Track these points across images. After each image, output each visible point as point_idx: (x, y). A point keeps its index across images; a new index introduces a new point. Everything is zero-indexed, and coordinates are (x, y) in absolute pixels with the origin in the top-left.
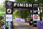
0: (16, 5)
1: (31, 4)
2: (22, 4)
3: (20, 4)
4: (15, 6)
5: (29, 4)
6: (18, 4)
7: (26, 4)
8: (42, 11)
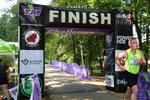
0: (55, 18)
1: (109, 15)
2: (78, 14)
3: (71, 14)
4: (51, 20)
5: (102, 15)
6: (63, 13)
7: (91, 15)
8: (148, 38)
